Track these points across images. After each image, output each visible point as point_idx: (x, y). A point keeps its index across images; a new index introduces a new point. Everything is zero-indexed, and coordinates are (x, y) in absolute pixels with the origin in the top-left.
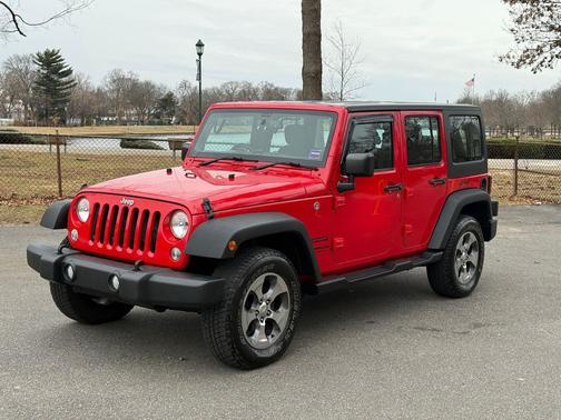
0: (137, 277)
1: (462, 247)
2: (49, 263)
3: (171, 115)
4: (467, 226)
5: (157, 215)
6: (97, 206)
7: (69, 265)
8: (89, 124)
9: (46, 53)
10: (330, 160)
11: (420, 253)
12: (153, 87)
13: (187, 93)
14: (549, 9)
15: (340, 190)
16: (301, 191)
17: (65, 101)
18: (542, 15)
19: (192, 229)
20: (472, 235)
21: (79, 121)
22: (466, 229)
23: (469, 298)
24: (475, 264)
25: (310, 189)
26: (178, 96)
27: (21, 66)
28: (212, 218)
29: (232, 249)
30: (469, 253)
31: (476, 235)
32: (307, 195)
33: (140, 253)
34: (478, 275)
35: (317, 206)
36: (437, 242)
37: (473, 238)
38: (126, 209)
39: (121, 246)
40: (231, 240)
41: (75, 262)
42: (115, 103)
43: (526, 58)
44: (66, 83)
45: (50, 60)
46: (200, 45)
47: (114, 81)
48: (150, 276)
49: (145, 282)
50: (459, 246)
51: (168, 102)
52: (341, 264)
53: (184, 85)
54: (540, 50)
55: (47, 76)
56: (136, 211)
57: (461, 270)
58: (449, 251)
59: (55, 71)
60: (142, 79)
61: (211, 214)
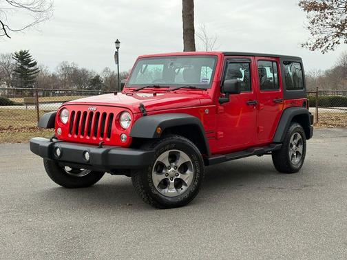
0: (101, 151)
1: (293, 142)
2: (45, 147)
3: (98, 88)
4: (295, 129)
5: (111, 115)
6: (73, 112)
7: (57, 148)
8: (48, 95)
9: (21, 53)
10: (214, 84)
11: (268, 145)
12: (87, 72)
13: (108, 75)
14: (331, 14)
15: (221, 103)
16: (198, 102)
17: (33, 82)
18: (327, 18)
19: (133, 122)
20: (299, 134)
21: (41, 94)
22: (295, 130)
23: (298, 173)
24: (301, 152)
25: (203, 101)
26: (102, 77)
27: (5, 61)
28: (146, 115)
29: (159, 132)
30: (297, 146)
31: (301, 135)
32: (201, 105)
33: (101, 139)
34: (303, 159)
35: (207, 111)
36: (278, 138)
37: (299, 136)
38: (91, 113)
39: (89, 136)
40: (158, 127)
41: (61, 146)
42: (64, 83)
43: (318, 44)
44: (33, 70)
45: (23, 57)
46: (117, 42)
47: (63, 69)
48: (109, 150)
49: (106, 154)
50: (291, 141)
51: (96, 80)
52: (222, 148)
53: (106, 70)
54: (326, 39)
55: (21, 67)
56: (98, 114)
57: (293, 156)
58: (286, 144)
59: (27, 63)
60: (80, 68)
61: (145, 113)
